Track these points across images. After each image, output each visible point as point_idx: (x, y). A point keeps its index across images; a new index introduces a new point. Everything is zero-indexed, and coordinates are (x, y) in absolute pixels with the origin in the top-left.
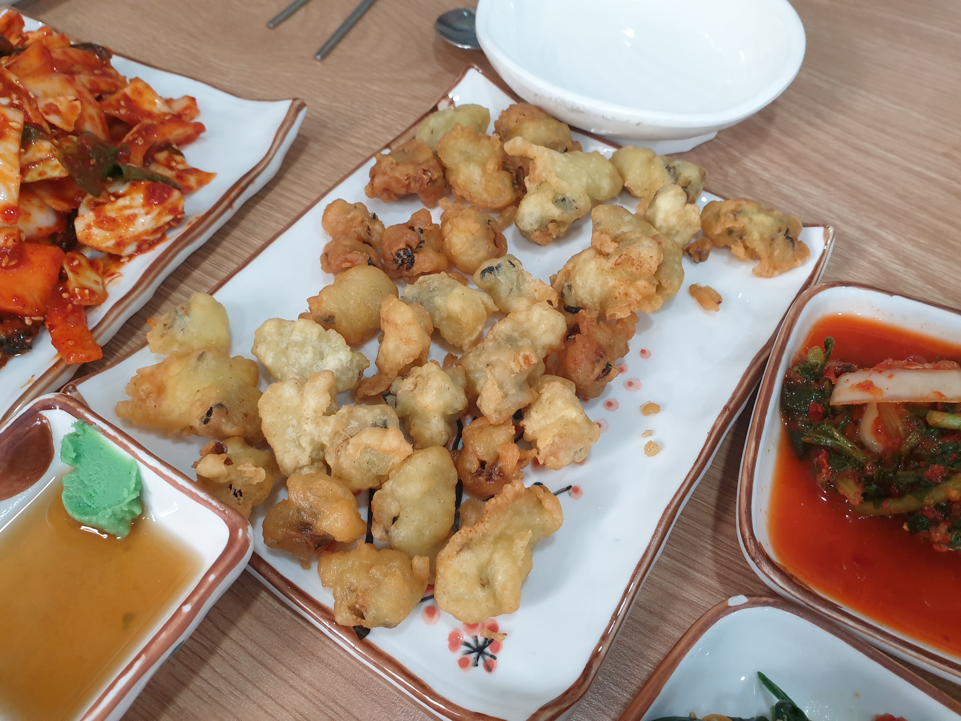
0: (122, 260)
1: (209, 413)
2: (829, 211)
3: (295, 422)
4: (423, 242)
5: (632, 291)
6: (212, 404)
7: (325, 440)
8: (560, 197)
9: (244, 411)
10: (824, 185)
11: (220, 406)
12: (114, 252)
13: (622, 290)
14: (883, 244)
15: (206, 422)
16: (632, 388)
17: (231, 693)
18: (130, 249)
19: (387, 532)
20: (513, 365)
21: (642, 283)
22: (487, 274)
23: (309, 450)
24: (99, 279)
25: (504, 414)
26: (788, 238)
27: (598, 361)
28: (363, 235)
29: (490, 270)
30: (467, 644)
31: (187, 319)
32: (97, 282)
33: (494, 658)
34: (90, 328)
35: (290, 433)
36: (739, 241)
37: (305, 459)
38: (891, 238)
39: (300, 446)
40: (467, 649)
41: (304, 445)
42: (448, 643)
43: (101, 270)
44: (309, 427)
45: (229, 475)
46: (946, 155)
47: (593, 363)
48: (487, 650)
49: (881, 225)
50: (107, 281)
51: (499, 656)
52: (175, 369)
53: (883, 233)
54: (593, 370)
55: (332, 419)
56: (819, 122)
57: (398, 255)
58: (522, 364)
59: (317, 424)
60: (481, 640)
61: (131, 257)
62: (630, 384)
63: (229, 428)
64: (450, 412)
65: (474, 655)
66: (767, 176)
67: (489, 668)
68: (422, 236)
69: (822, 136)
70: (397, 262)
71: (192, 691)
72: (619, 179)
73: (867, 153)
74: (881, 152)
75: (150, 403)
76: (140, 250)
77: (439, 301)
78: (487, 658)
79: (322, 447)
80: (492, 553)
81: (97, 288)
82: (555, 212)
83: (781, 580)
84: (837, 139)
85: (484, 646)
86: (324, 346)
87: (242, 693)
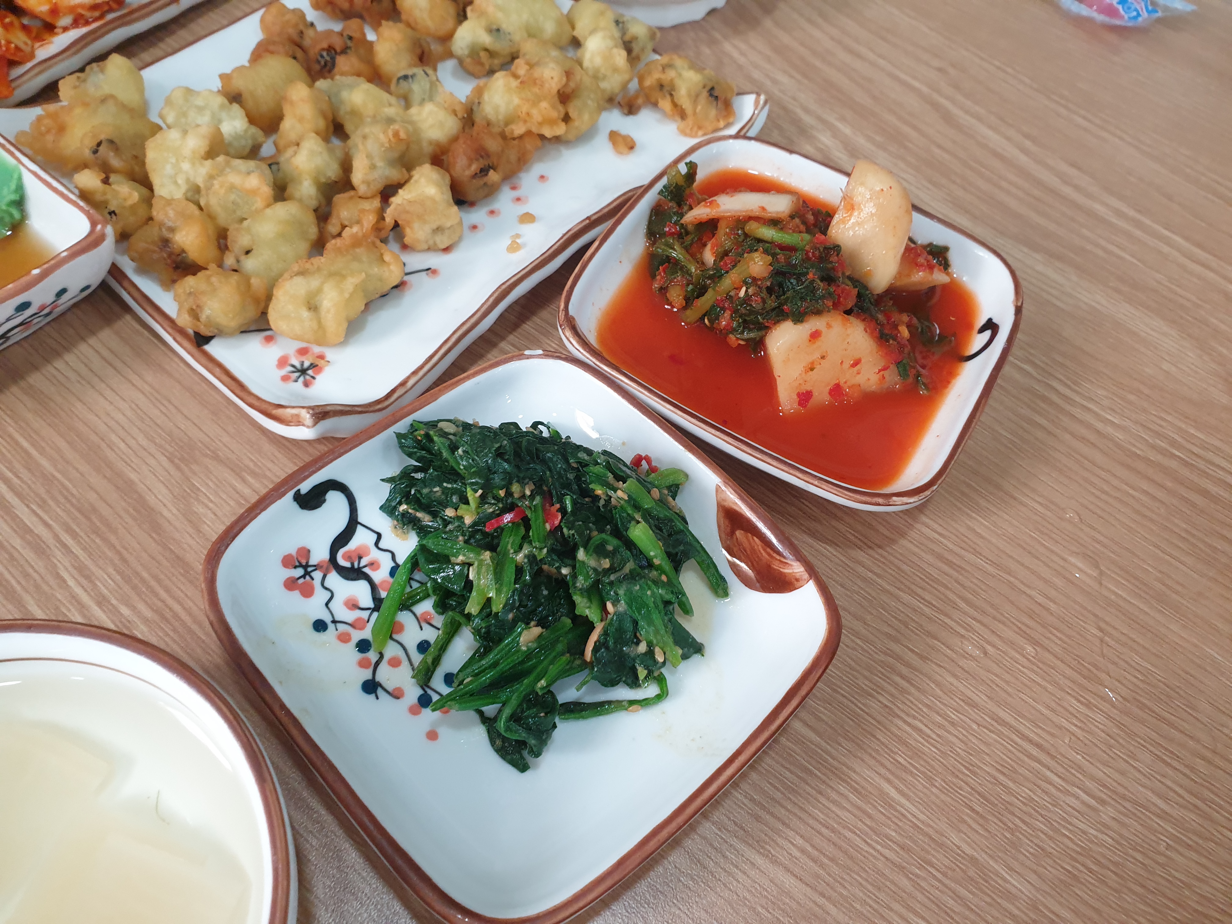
0: (56, 30)
1: (99, 144)
2: (794, 99)
3: (173, 160)
4: (350, 48)
5: (535, 112)
6: (102, 137)
7: (200, 181)
8: (495, 27)
9: (135, 153)
10: (799, 77)
11: (111, 142)
12: (49, 19)
13: (525, 109)
14: (835, 133)
15: (95, 152)
16: (519, 202)
17: (79, 382)
18: (65, 21)
19: (238, 261)
20: (382, 136)
21: (544, 105)
22: (401, 81)
23: (184, 188)
24: (29, 42)
25: (372, 187)
26: (711, 95)
27: (477, 160)
28: (296, 37)
29: (405, 77)
30: (293, 366)
31: (101, 76)
32: (26, 44)
33: (313, 378)
34: (11, 78)
35: (169, 169)
36: (668, 97)
37: (179, 194)
38: (847, 130)
39: (176, 183)
40: (292, 369)
41: (180, 181)
42: (276, 363)
43: (34, 34)
44: (186, 166)
45: (105, 193)
46: (940, 70)
47: (471, 161)
48: (310, 372)
49: (843, 119)
50: (37, 45)
51: (318, 377)
52: (78, 111)
53: (839, 125)
54: (470, 166)
55: (209, 163)
56: (820, 21)
57: (322, 56)
58: (391, 137)
59: (193, 164)
60: (307, 364)
61: (65, 29)
62: (518, 199)
63: (115, 162)
64: (323, 180)
65: (297, 374)
66: (742, 60)
67: (306, 384)
68: (349, 43)
69: (817, 33)
70: (319, 62)
71: (43, 375)
72: (568, 27)
73: (859, 56)
74: (871, 56)
75: (50, 138)
76: (76, 23)
77: (345, 94)
78: (308, 377)
79: (197, 190)
80: (323, 283)
81: (27, 49)
82: (486, 39)
83: (578, 342)
84: (832, 39)
85: (308, 369)
86: (224, 115)
87: (89, 383)
